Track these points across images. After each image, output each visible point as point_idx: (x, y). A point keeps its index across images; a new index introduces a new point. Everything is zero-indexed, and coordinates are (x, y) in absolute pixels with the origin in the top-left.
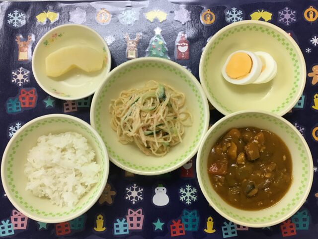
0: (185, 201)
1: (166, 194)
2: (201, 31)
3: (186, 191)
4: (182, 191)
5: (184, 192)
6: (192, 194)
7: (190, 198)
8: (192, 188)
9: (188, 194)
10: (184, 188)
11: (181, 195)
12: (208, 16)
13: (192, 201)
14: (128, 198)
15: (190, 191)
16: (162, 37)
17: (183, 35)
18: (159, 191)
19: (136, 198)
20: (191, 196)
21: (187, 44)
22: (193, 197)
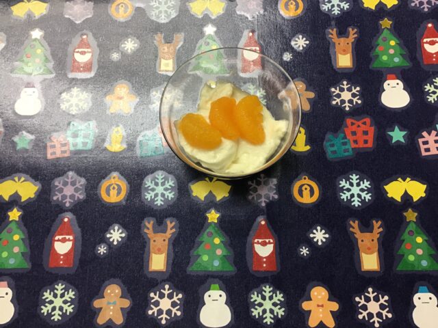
0: (261, 318)
1: (226, 303)
2: (280, 28)
3: (264, 298)
4: (255, 297)
5: (259, 300)
6: (275, 304)
7: (272, 311)
8: (274, 292)
9: (268, 305)
10: (260, 292)
11: (253, 305)
12: (292, 4)
13: (275, 318)
14: (154, 313)
15: (271, 298)
16: (216, 38)
17: (251, 34)
18: (212, 298)
19: (169, 312)
20: (273, 308)
21: (258, 48)
22: (276, 309)
